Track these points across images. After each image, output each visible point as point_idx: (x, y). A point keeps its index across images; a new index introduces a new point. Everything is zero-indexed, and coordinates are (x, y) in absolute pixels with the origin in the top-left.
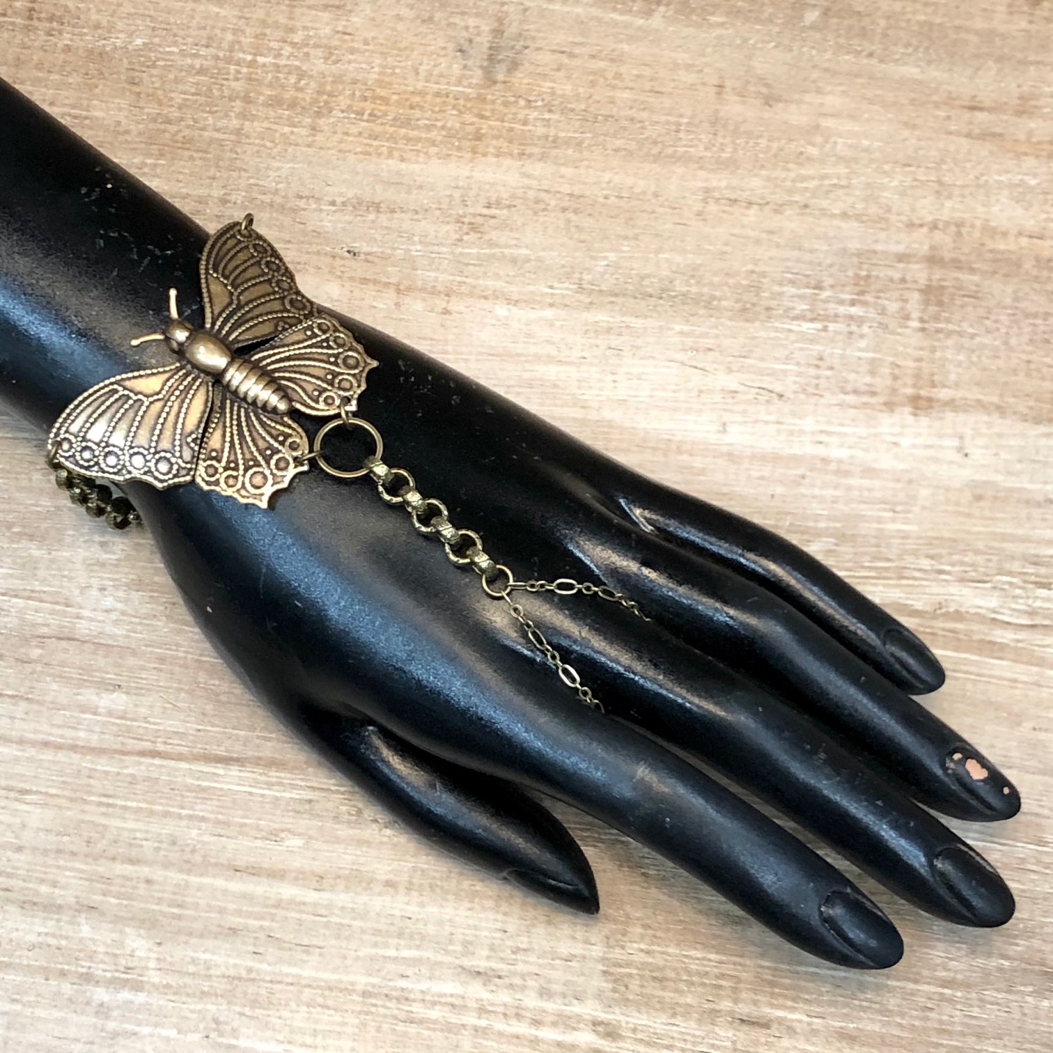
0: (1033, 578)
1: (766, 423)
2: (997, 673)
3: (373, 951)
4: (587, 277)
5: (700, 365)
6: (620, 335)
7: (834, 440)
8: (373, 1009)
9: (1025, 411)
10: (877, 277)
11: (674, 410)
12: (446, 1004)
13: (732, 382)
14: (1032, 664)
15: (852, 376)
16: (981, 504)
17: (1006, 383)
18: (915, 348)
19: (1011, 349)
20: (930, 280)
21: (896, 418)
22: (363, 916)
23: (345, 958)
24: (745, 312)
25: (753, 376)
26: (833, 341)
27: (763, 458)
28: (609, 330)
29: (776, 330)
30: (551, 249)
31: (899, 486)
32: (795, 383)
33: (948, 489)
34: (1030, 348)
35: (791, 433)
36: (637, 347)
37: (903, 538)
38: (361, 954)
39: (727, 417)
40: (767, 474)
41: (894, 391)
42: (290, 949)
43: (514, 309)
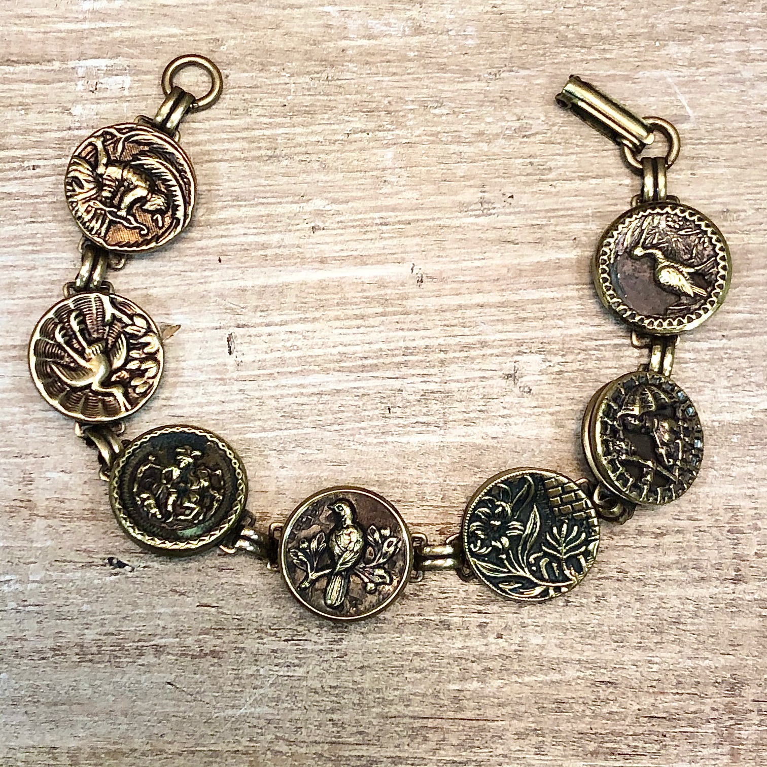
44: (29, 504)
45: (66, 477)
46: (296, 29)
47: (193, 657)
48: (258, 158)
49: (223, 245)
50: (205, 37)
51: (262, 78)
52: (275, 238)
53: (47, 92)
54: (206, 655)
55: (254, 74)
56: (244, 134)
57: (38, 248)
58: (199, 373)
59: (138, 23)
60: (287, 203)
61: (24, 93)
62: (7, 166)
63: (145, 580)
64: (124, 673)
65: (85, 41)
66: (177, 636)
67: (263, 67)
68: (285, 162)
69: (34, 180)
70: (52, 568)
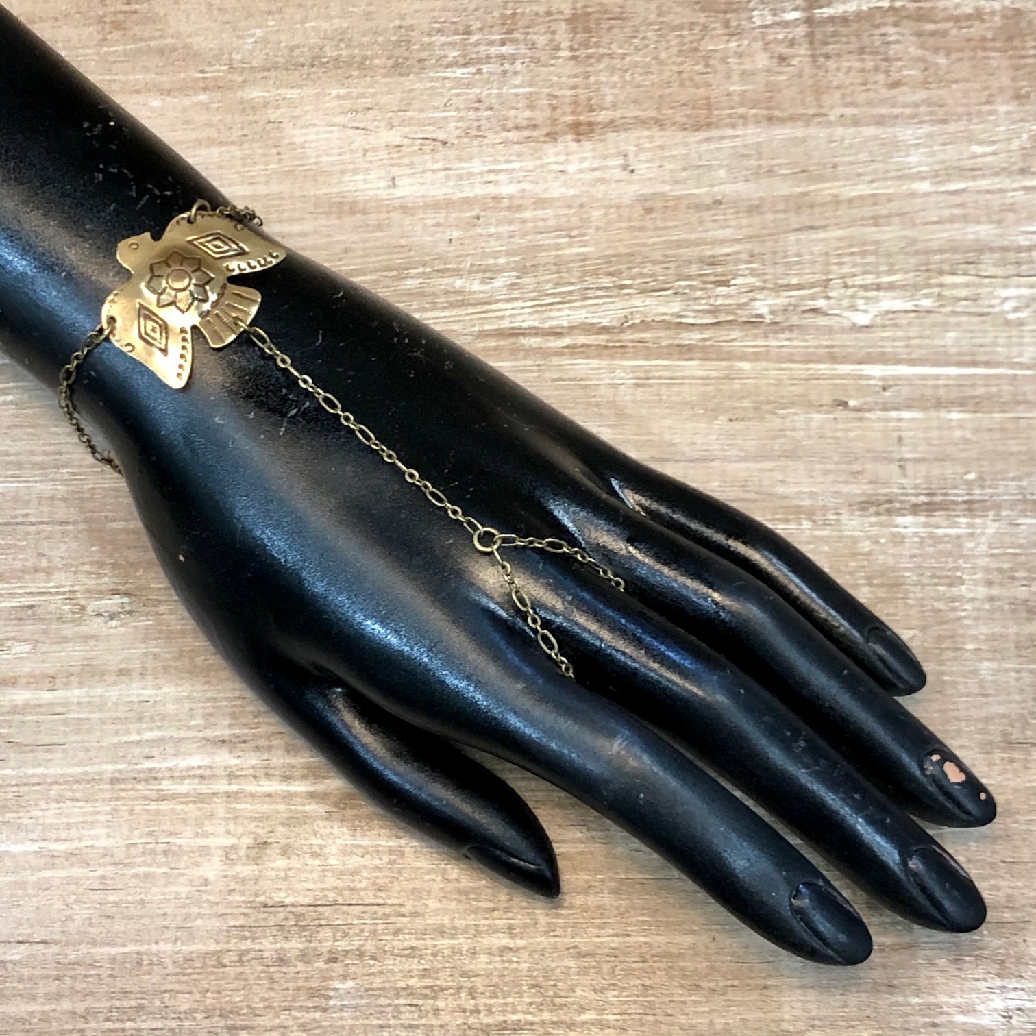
0: (712, 278)
1: (434, 171)
2: (687, 373)
3: (116, 740)
4: (237, 57)
5: (362, 125)
6: (277, 107)
7: (502, 177)
8: (123, 794)
9: (684, 120)
10: (523, 14)
11: (343, 172)
12: (194, 776)
13: (394, 137)
14: (722, 360)
15: (512, 113)
16: (653, 216)
17: (661, 96)
18: (570, 77)
19: (661, 63)
20: (575, 9)
21: (560, 147)
22: (101, 707)
23: (88, 750)
24: (398, 68)
25: (415, 128)
26: (488, 82)
27: (435, 206)
28: (266, 105)
29: (432, 80)
30: (197, 35)
31: (572, 211)
32: (457, 128)
33: (618, 207)
34: (680, 59)
35: (460, 177)
36: (296, 117)
37: (582, 260)
38: (103, 744)
39: (395, 171)
40: (441, 220)
41: (554, 121)
42: (32, 751)
43: (168, 99)
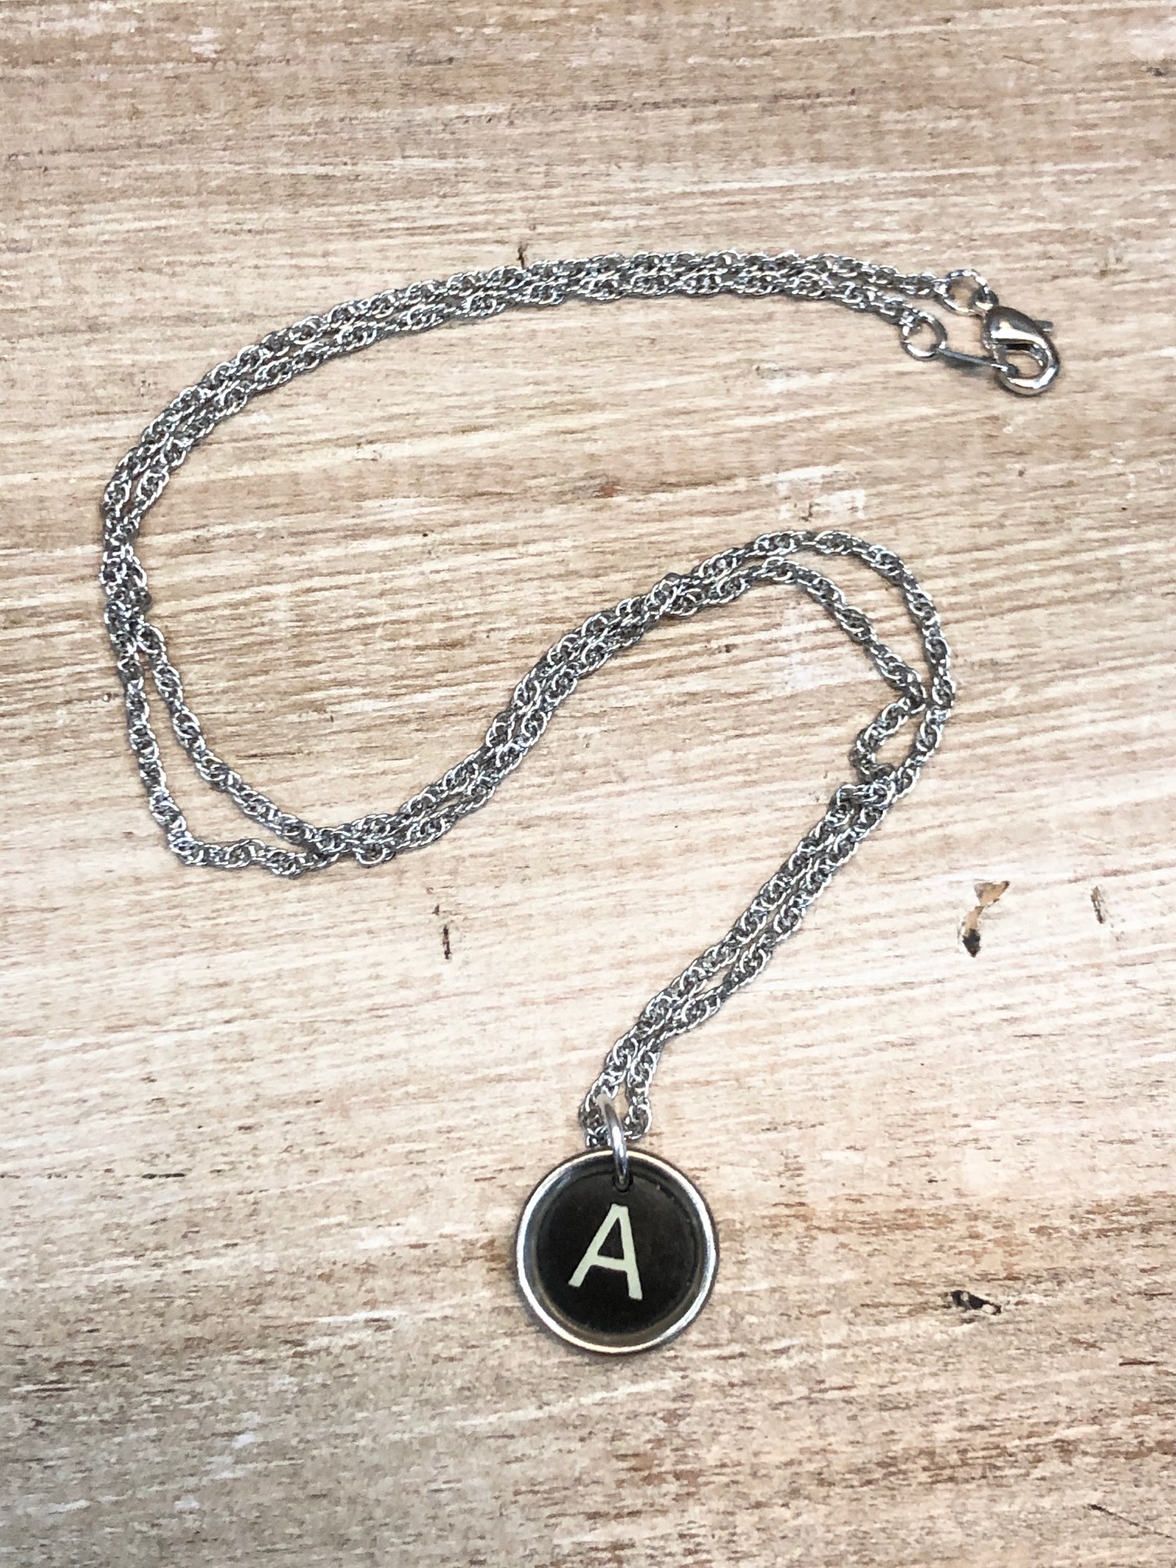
44: (800, 1210)
45: (856, 1158)
46: (1120, 389)
47: (1129, 1456)
48: (1094, 597)
49: (1058, 742)
50: (974, 416)
51: (1079, 470)
52: (1144, 723)
53: (733, 527)
54: (1151, 1450)
55: (1065, 465)
56: (1066, 561)
57: (754, 777)
58: (1053, 958)
59: (862, 405)
60: (1154, 663)
61: (695, 532)
62: (685, 650)
63: (1023, 1326)
64: (1013, 1496)
65: (782, 442)
66: (1094, 1421)
67: (1079, 452)
68: (1140, 599)
69: (730, 669)
70: (858, 1320)
